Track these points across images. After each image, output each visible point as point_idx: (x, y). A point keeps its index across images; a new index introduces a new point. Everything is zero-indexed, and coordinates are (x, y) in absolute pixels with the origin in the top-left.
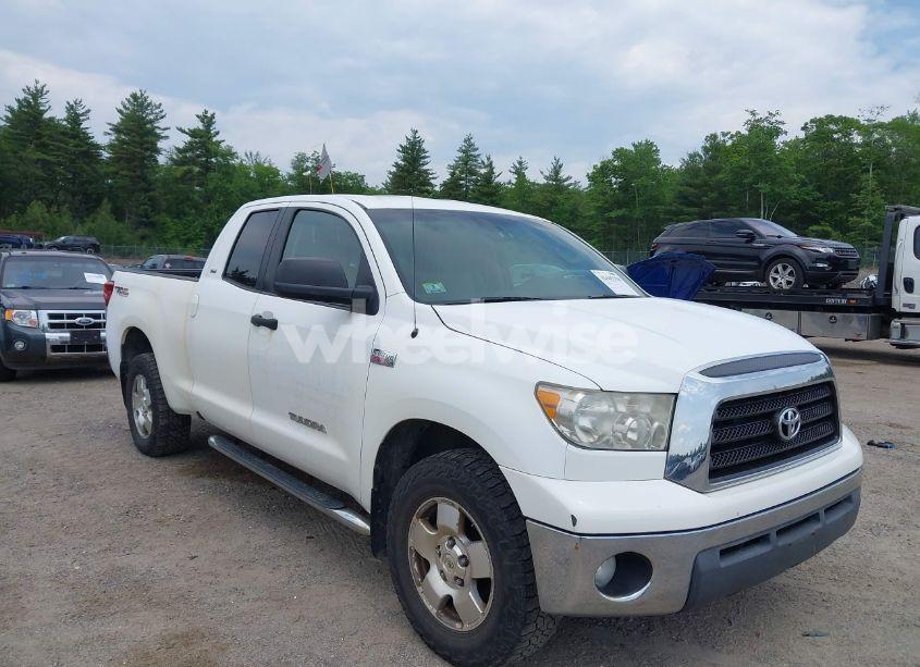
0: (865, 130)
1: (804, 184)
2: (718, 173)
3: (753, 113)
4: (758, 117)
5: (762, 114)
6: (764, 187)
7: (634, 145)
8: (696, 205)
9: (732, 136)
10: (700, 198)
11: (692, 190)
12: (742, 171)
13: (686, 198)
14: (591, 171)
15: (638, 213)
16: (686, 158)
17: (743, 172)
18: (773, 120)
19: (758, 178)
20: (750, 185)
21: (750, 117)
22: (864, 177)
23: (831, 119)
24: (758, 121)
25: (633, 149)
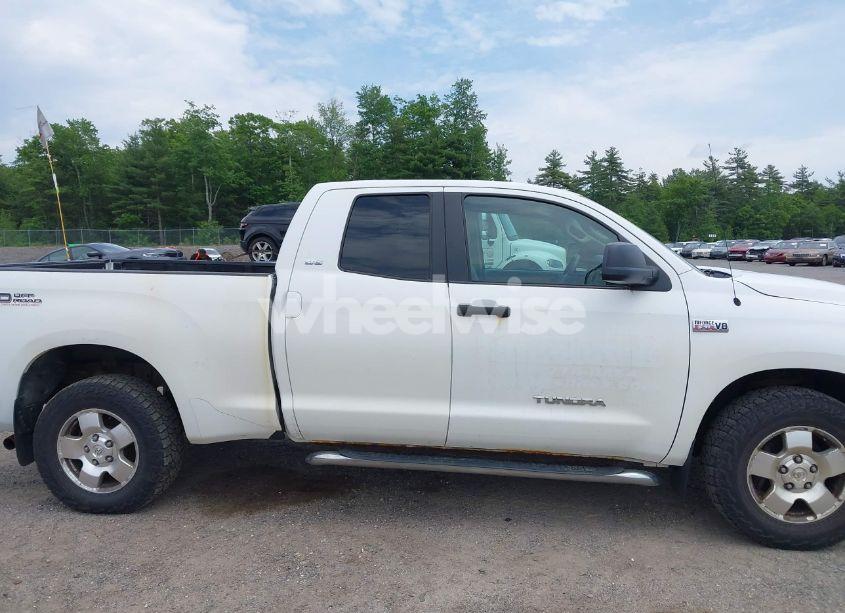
0: (282, 128)
1: (237, 170)
2: (162, 156)
3: (192, 104)
4: (196, 108)
5: (200, 106)
6: (208, 172)
7: (69, 122)
8: (142, 185)
9: (168, 122)
10: (148, 178)
11: (138, 171)
12: (185, 156)
13: (130, 177)
14: (21, 145)
15: (83, 191)
16: (128, 140)
17: (187, 156)
18: (209, 112)
19: (201, 163)
20: (195, 168)
21: (189, 107)
22: (285, 167)
23: (251, 117)
24: (197, 111)
25: (67, 125)
